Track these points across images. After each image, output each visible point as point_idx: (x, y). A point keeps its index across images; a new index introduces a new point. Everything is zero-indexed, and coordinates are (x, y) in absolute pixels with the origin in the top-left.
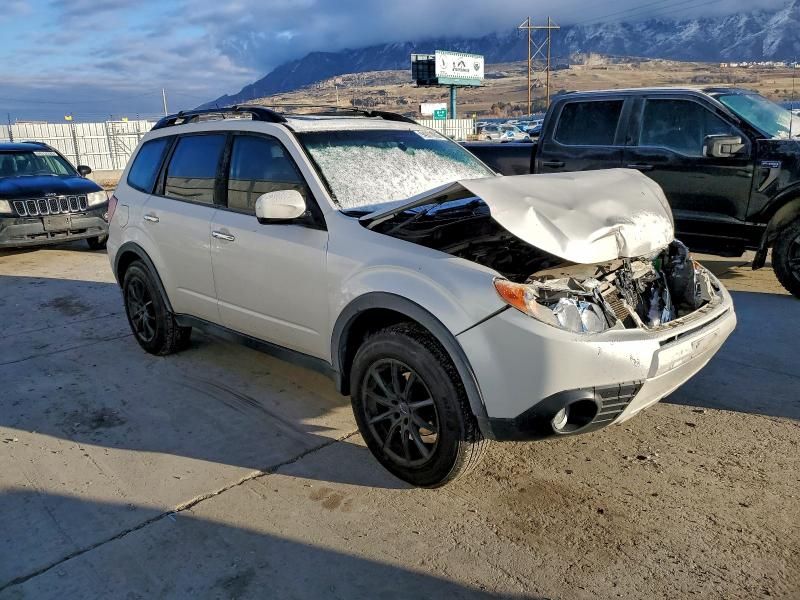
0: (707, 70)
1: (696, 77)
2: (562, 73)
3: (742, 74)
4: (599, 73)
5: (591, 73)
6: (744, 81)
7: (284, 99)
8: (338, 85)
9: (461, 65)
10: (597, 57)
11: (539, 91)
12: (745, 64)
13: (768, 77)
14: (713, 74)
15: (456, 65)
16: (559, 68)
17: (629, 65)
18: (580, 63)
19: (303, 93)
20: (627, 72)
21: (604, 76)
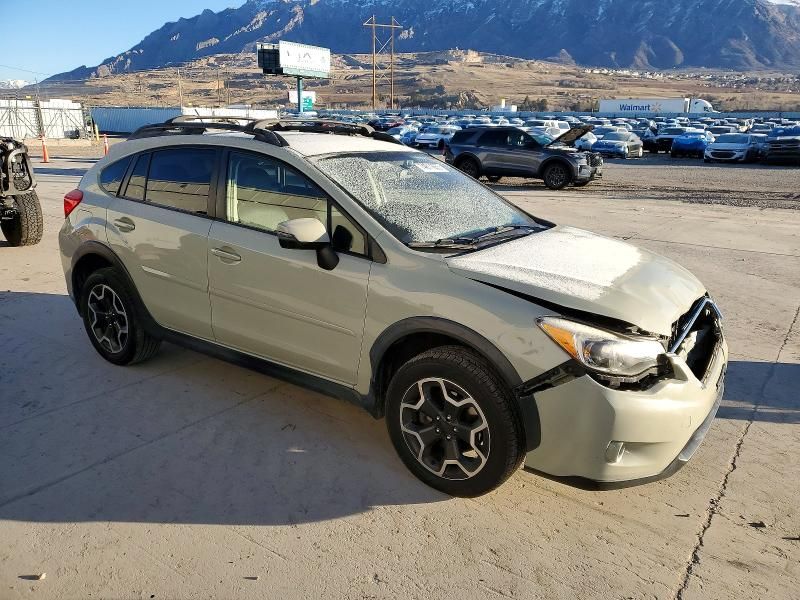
0: (573, 74)
1: (563, 81)
2: (440, 68)
3: (602, 81)
4: (475, 70)
5: (467, 69)
6: (604, 87)
7: (151, 76)
8: (212, 65)
9: (307, 57)
10: (475, 54)
11: (417, 85)
12: (606, 71)
13: (625, 86)
14: (578, 79)
15: (302, 56)
16: (438, 62)
17: (504, 64)
18: (458, 59)
19: (171, 71)
20: (502, 71)
21: (480, 74)
